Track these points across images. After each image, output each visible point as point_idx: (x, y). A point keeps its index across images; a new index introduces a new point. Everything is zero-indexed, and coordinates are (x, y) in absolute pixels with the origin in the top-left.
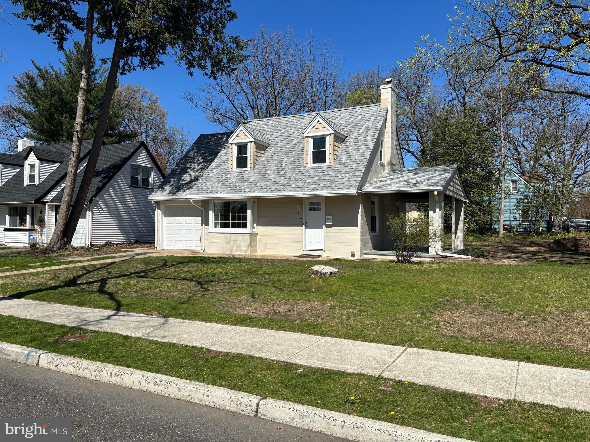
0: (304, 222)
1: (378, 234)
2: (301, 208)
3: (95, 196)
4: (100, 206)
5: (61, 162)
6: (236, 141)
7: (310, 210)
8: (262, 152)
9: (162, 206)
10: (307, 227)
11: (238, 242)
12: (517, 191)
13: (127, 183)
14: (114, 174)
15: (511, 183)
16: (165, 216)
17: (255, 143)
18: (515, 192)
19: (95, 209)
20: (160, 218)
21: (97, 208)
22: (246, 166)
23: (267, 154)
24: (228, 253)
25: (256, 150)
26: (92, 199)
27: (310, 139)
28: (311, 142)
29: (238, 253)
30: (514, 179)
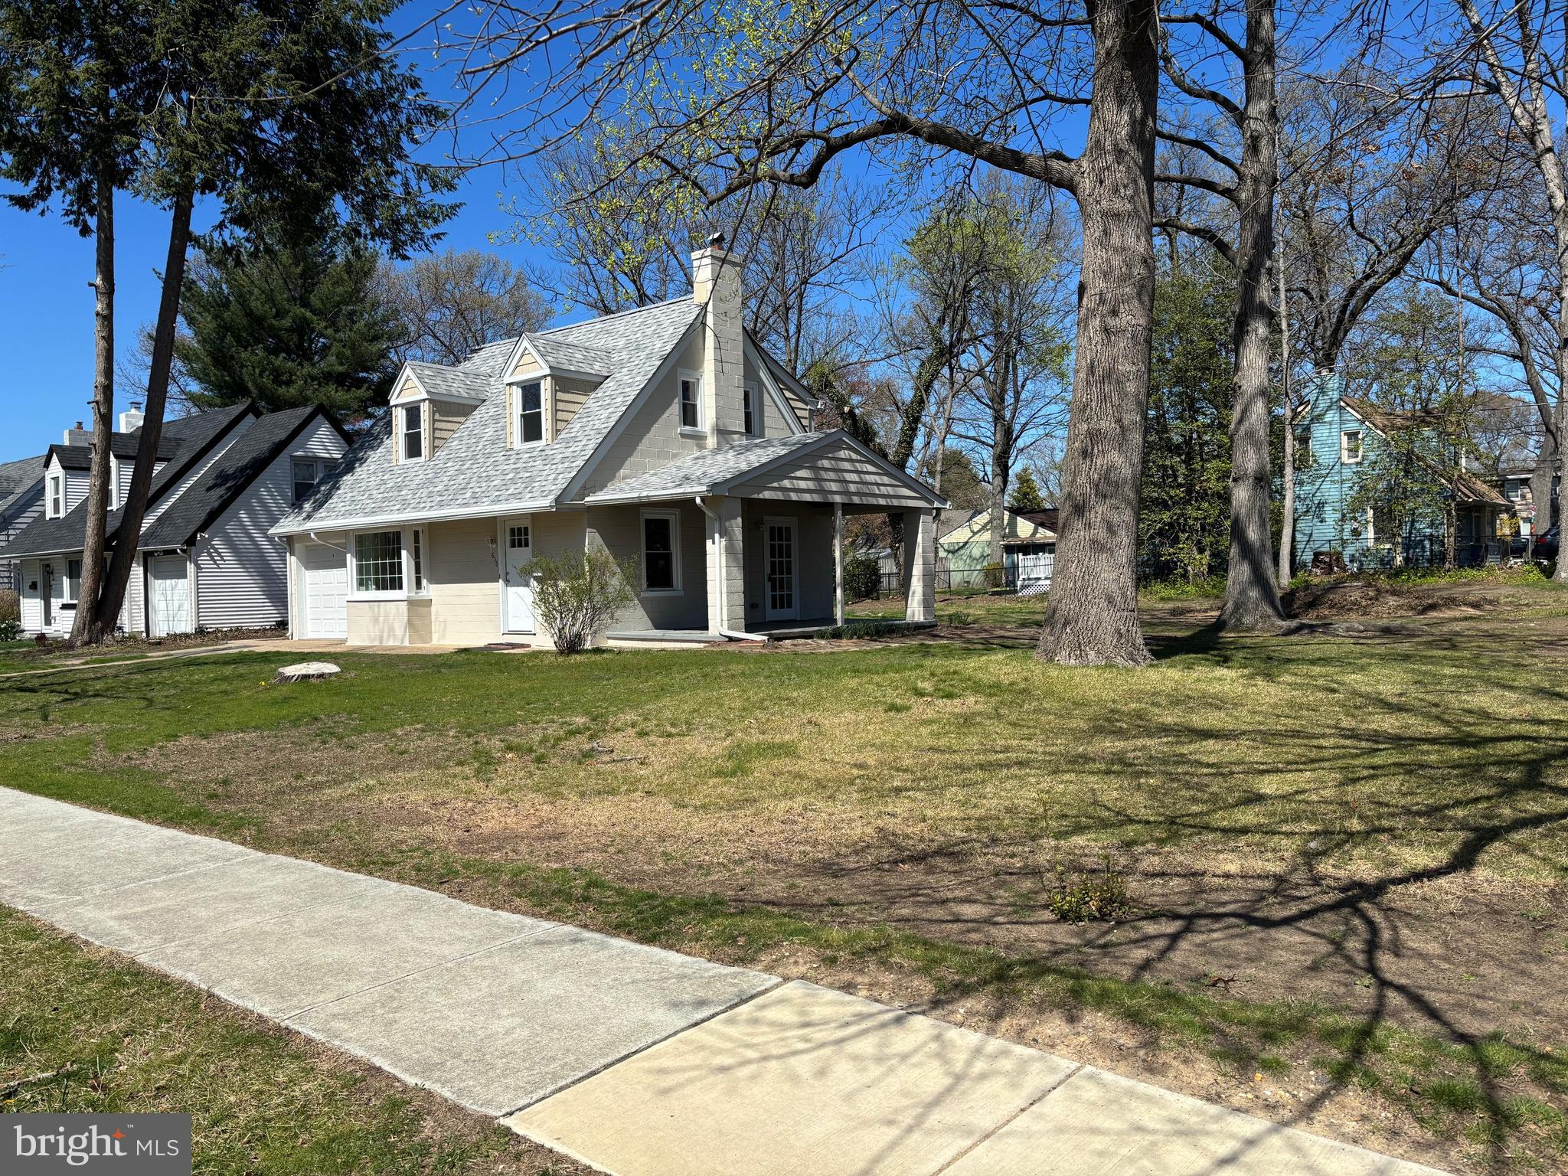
0: (501, 572)
1: (682, 593)
2: (494, 541)
3: (203, 528)
4: (216, 551)
5: (168, 460)
6: (400, 401)
7: (513, 545)
8: (462, 419)
9: (297, 546)
10: (507, 582)
11: (391, 619)
12: (1359, 459)
13: (284, 497)
14: (249, 481)
15: (1345, 439)
16: (307, 568)
17: (431, 401)
18: (1353, 460)
19: (204, 558)
20: (298, 574)
21: (210, 554)
22: (419, 454)
23: (469, 423)
24: (377, 643)
25: (437, 416)
26: (194, 535)
27: (514, 388)
28: (517, 394)
29: (391, 643)
30: (1353, 426)
